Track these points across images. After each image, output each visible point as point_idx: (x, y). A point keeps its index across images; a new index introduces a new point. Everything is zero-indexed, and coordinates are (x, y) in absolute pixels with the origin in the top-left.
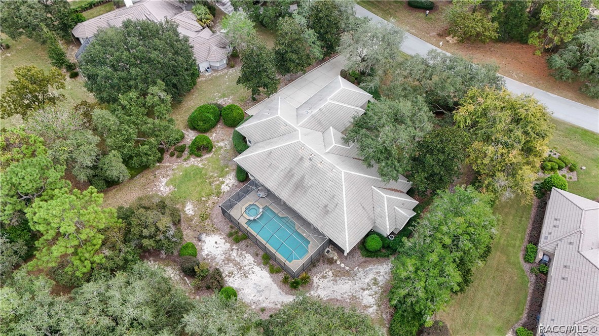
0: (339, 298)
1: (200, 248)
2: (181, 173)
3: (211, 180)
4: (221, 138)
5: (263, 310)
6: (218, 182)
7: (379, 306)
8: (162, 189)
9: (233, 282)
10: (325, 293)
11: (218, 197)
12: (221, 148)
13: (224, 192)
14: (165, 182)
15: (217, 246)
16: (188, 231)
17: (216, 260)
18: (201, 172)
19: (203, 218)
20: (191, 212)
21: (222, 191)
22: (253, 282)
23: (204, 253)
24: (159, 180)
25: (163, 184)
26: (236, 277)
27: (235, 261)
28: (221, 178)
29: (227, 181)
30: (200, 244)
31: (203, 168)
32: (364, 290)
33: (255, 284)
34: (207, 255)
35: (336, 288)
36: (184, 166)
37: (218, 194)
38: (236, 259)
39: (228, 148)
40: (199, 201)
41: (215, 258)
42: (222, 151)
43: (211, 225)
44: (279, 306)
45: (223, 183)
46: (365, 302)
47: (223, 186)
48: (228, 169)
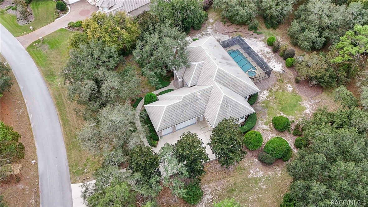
0: (221, 34)
1: (284, 68)
2: (296, 112)
3: (275, 101)
4: (264, 132)
5: (256, 38)
6: (271, 98)
7: (206, 28)
8: (309, 106)
9: (268, 50)
10: (226, 37)
11: (271, 89)
12: (266, 124)
13: (267, 91)
14: (307, 110)
15: (274, 66)
16: (290, 77)
17: (275, 60)
18: (282, 108)
19: (281, 81)
20: (289, 86)
21: (268, 92)
22: (258, 48)
23: (281, 65)
24: (311, 113)
25: (308, 109)
26: (266, 51)
27: (265, 57)
28: (268, 100)
29: (264, 96)
30: (284, 69)
31: (280, 111)
32: (209, 34)
33: (257, 47)
34: (280, 64)
35: (221, 38)
36: (293, 118)
37: (271, 91)
38: (265, 58)
39: (260, 121)
40: (283, 90)
41: (276, 61)
42: (265, 121)
43: (277, 76)
44: (248, 38)
45: (267, 96)
46: (211, 30)
47: (268, 94)
48: (263, 105)
